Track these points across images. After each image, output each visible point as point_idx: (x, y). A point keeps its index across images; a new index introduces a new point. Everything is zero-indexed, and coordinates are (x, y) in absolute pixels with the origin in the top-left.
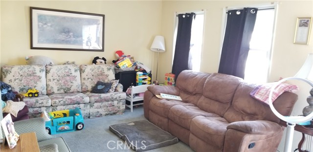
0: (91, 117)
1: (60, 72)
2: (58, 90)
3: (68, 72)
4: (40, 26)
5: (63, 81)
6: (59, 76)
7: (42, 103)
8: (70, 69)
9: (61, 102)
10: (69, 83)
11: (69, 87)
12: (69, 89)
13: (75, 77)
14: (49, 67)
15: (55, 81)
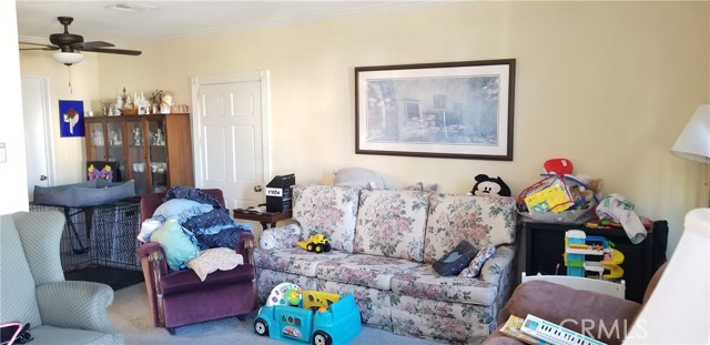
0: (397, 330)
1: (382, 206)
2: (371, 247)
3: (398, 208)
4: (372, 105)
5: (384, 226)
6: (378, 215)
7: (299, 267)
8: (403, 202)
9: (332, 273)
10: (395, 235)
11: (393, 243)
12: (393, 249)
13: (410, 221)
14: (365, 192)
15: (370, 224)
